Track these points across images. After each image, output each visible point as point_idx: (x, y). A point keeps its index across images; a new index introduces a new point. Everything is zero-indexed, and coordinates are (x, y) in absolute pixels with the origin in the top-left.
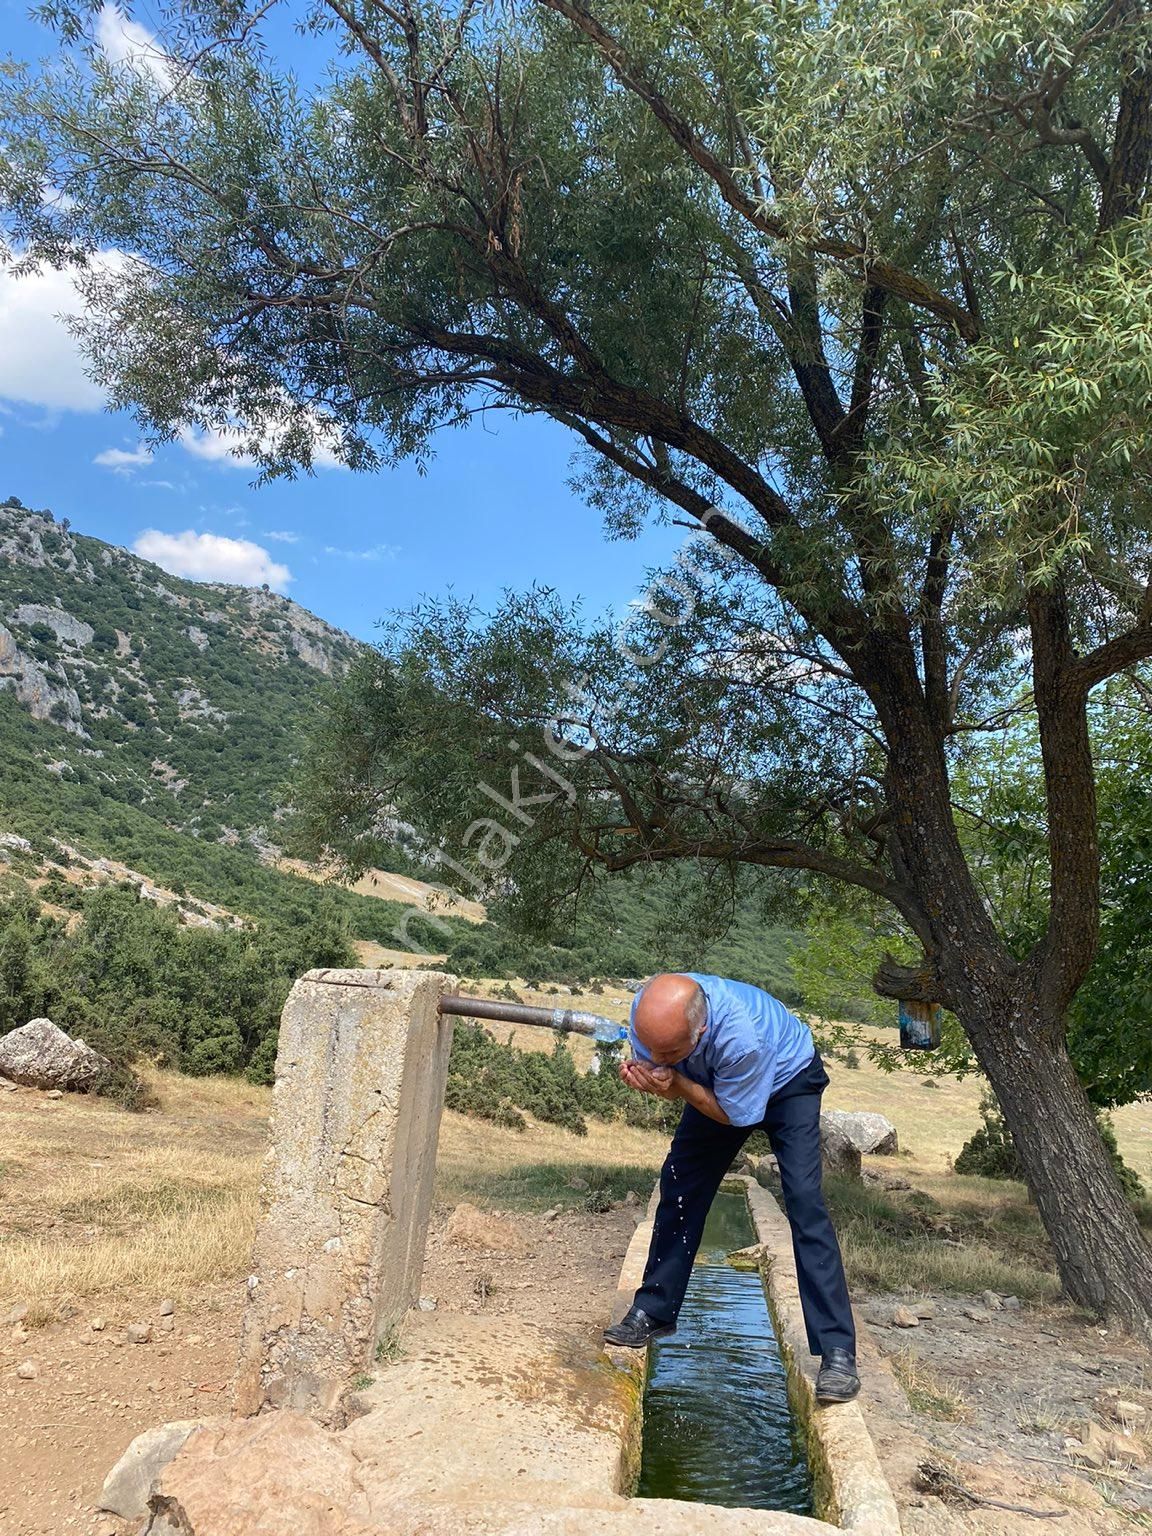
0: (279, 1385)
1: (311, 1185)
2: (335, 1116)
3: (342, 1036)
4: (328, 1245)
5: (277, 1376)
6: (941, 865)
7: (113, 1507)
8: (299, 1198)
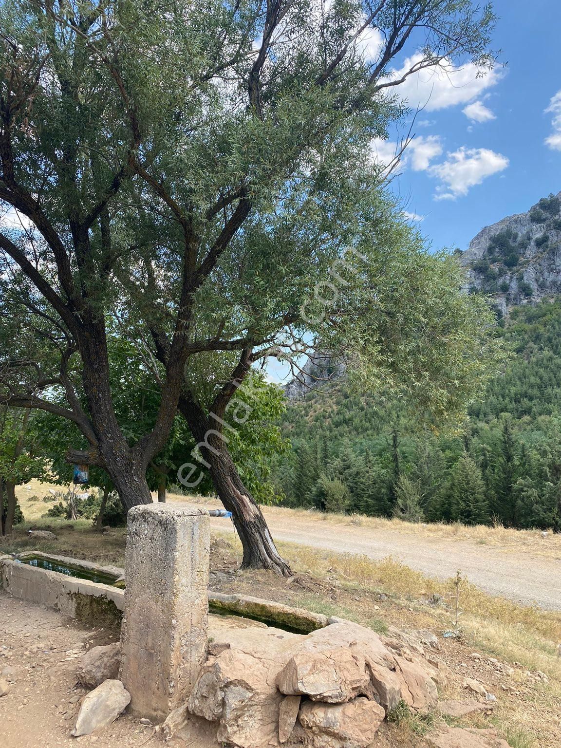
0: (187, 652)
1: (189, 584)
2: (195, 560)
3: (195, 533)
4: (196, 602)
5: (185, 649)
6: (107, 410)
7: (83, 733)
8: (187, 590)
